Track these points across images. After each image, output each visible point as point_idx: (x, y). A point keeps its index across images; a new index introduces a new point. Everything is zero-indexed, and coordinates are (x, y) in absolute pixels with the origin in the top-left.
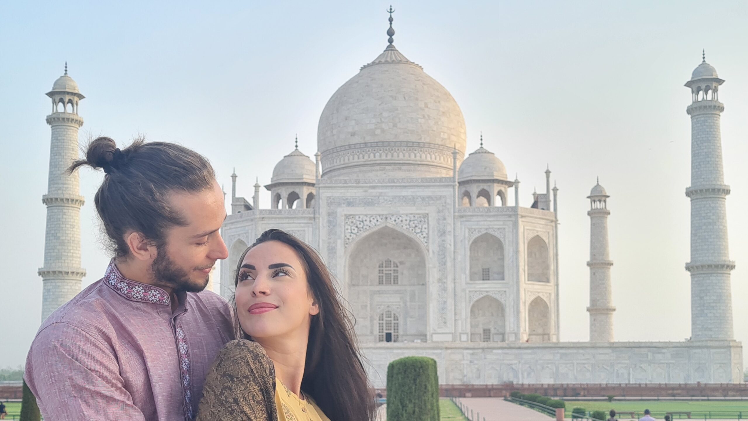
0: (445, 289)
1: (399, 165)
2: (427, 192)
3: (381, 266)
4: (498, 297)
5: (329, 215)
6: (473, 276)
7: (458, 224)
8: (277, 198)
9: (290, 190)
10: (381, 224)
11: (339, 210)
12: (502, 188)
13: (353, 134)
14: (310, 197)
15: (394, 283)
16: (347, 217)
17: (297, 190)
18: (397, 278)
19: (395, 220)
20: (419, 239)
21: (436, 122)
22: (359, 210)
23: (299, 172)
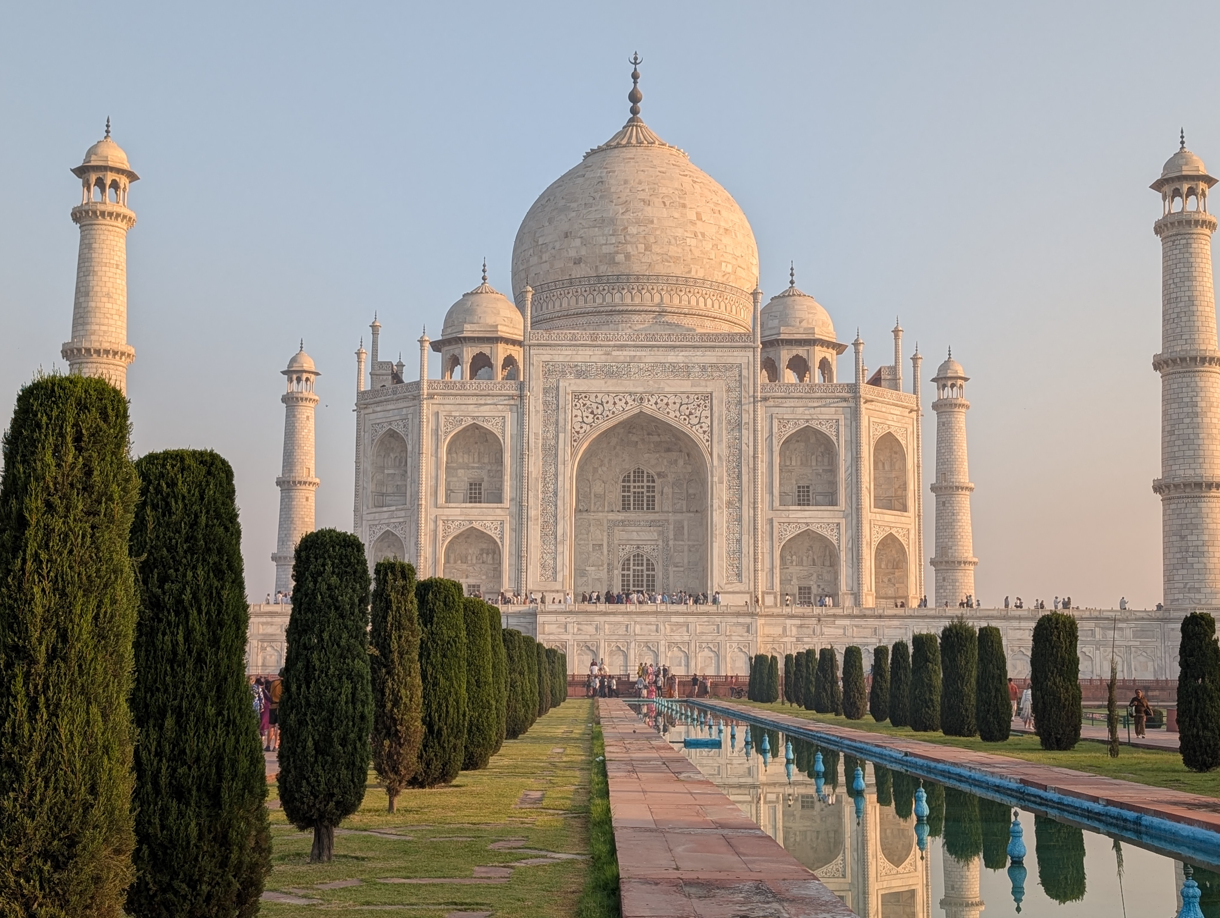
0: (738, 520)
2: (710, 357)
3: (627, 479)
4: (825, 532)
5: (546, 391)
6: (783, 497)
7: (761, 411)
8: (452, 363)
9: (477, 349)
10: (632, 409)
11: (563, 384)
12: (830, 354)
13: (578, 261)
14: (509, 361)
15: (648, 509)
16: (577, 396)
17: (487, 350)
18: (653, 501)
19: (656, 403)
20: (697, 434)
21: (715, 246)
22: (596, 385)
23: (490, 320)
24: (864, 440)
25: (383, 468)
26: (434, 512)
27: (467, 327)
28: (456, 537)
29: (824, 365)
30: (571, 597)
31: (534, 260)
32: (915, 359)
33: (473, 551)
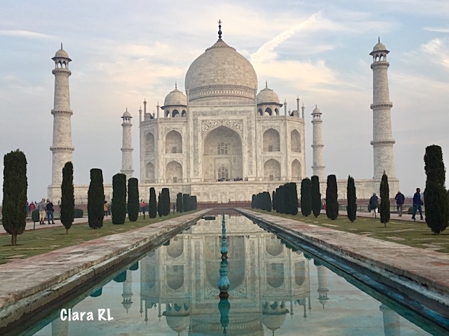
0: (251, 156)
1: (226, 96)
2: (242, 109)
3: (219, 145)
4: (277, 159)
5: (194, 120)
6: (264, 149)
7: (257, 124)
8: (168, 113)
9: (174, 109)
10: (220, 124)
11: (199, 118)
12: (278, 107)
13: (204, 82)
14: (184, 112)
15: (225, 154)
16: (203, 121)
17: (177, 109)
18: (227, 152)
19: (227, 123)
20: (239, 131)
21: (244, 76)
22: (209, 118)
23: (178, 99)
24: (288, 132)
25: (147, 144)
26: (162, 156)
27: (171, 102)
28: (169, 163)
29: (276, 110)
30: (203, 180)
31: (191, 82)
32: (303, 108)
33: (174, 168)
